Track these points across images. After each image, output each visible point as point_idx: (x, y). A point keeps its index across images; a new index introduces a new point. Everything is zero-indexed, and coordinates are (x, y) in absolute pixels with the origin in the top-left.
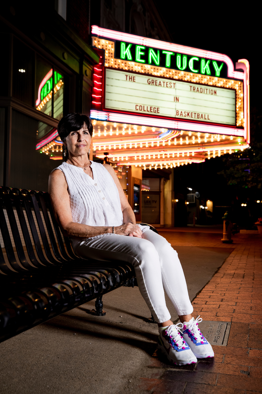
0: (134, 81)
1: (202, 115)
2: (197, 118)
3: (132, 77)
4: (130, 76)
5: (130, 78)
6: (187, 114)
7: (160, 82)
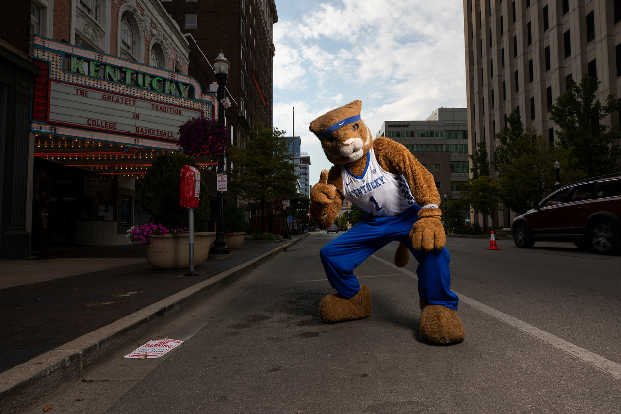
0: (86, 96)
1: (165, 132)
2: (160, 135)
3: (83, 91)
4: (81, 91)
6: (148, 131)
7: (118, 98)
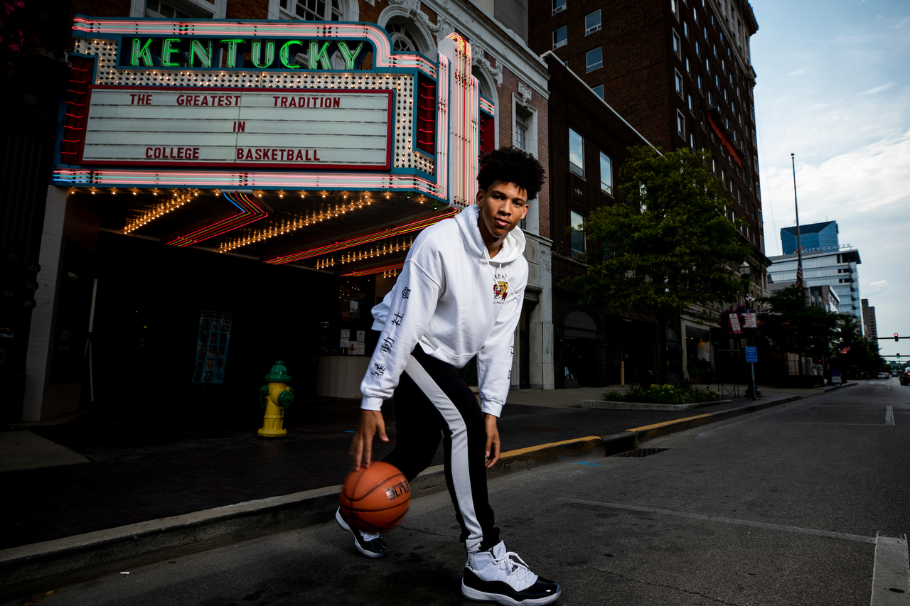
0: (147, 103)
1: (300, 152)
2: (288, 158)
3: (144, 96)
4: (139, 96)
5: (139, 99)
6: (262, 154)
7: (205, 98)
